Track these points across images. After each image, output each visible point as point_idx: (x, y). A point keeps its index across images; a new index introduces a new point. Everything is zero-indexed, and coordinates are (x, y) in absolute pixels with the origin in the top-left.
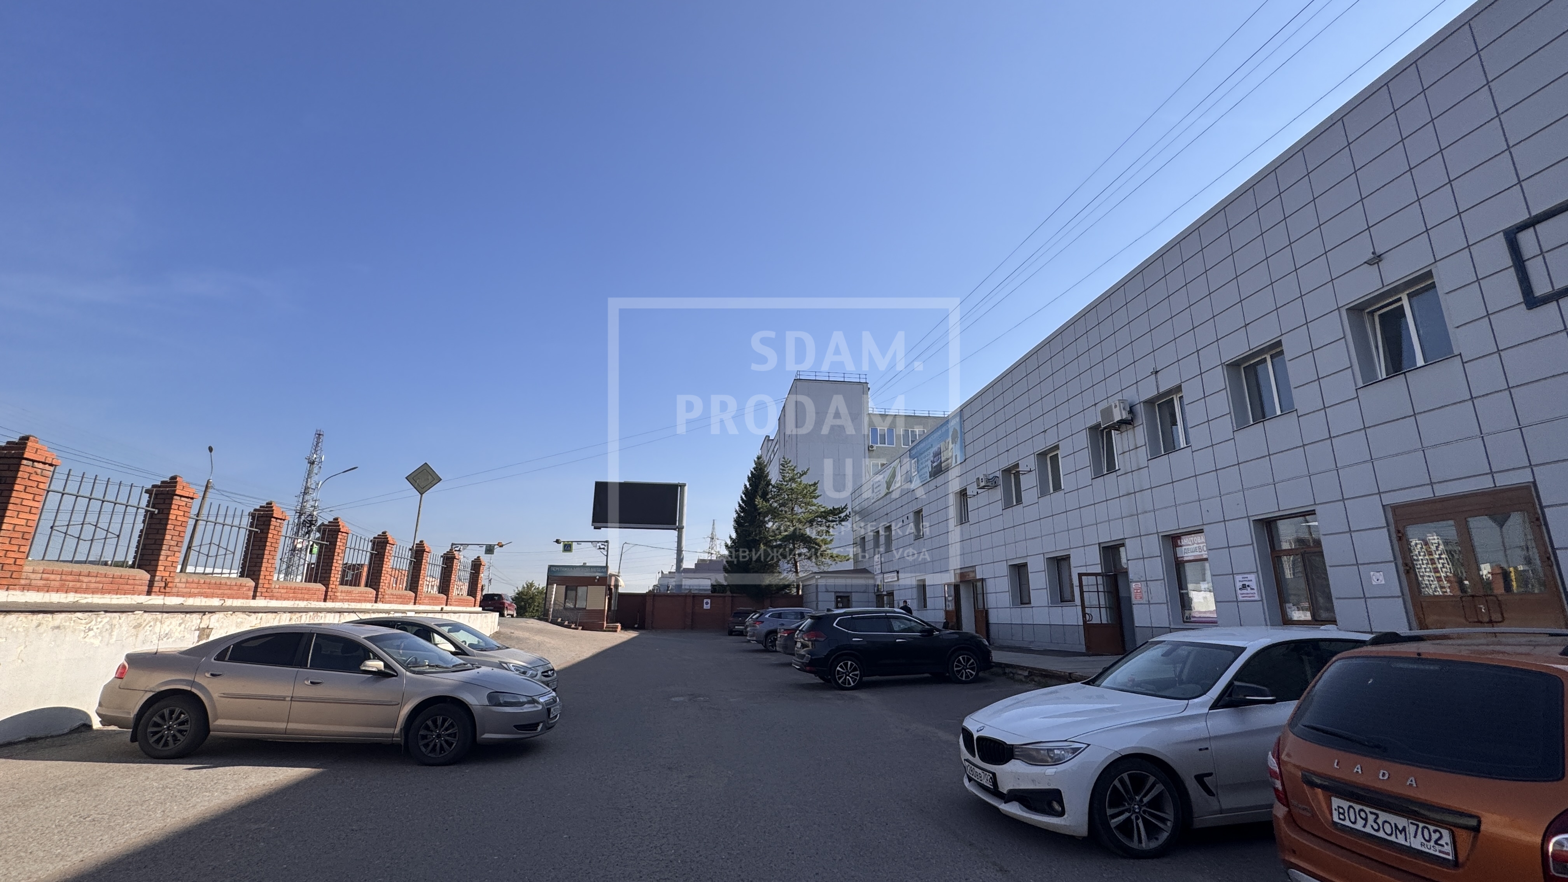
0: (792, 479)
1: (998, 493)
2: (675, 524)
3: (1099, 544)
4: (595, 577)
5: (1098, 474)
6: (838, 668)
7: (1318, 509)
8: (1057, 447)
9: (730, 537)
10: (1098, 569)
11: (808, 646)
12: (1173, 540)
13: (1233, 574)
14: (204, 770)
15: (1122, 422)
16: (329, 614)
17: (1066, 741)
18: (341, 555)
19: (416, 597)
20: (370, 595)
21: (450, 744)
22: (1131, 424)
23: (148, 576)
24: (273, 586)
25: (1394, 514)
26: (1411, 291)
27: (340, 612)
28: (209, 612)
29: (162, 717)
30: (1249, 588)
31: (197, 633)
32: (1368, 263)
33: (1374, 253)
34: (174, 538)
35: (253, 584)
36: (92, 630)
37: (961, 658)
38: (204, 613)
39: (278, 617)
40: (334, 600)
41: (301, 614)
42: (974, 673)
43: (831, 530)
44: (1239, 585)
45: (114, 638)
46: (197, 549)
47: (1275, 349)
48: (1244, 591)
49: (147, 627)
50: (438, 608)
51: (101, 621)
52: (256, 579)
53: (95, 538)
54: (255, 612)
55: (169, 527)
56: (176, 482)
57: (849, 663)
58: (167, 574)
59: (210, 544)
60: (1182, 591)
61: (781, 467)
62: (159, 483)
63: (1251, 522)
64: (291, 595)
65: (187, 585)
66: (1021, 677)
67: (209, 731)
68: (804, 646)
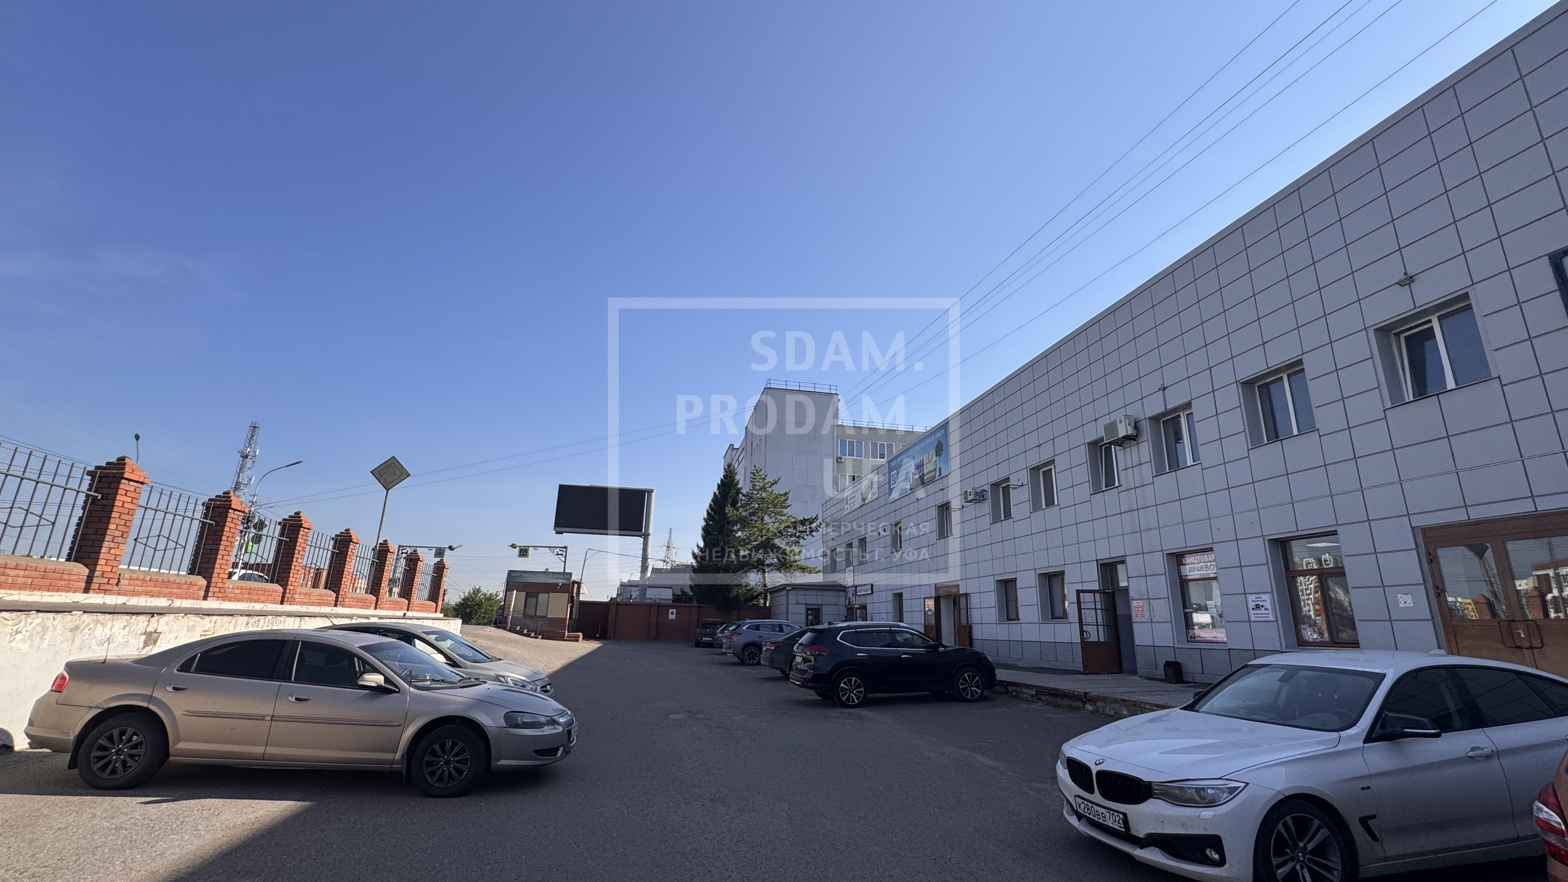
0: (763, 488)
1: (986, 507)
2: (641, 531)
3: (1097, 561)
4: (557, 584)
5: (1096, 490)
6: (842, 685)
7: (1340, 530)
8: (1052, 462)
9: (698, 546)
10: (1096, 587)
11: (810, 661)
12: (1177, 558)
13: (1245, 594)
14: (164, 805)
15: (1127, 438)
16: (288, 619)
17: (1220, 778)
18: (301, 553)
19: (377, 601)
20: (330, 598)
21: (460, 772)
22: (1135, 440)
23: (86, 571)
24: (227, 585)
25: (1425, 536)
26: (1443, 313)
27: (300, 616)
28: (158, 614)
29: (111, 739)
30: (1263, 609)
31: (144, 637)
32: (1400, 284)
33: (1405, 274)
34: (120, 528)
35: (204, 582)
36: (21, 632)
37: (966, 675)
38: (152, 615)
39: (234, 620)
40: (292, 602)
41: (259, 617)
42: (979, 691)
43: (801, 541)
44: (1252, 605)
45: (46, 642)
46: (144, 541)
47: (1295, 368)
48: (1256, 612)
49: (86, 630)
50: (401, 614)
51: (31, 624)
52: (208, 577)
53: (26, 524)
54: (208, 615)
55: (114, 515)
56: (125, 464)
57: (854, 679)
58: (109, 569)
59: (159, 536)
60: (1187, 610)
61: (752, 476)
62: (104, 464)
63: (1267, 543)
64: (245, 596)
65: (131, 582)
66: (1026, 696)
67: (168, 756)
68: (805, 660)
